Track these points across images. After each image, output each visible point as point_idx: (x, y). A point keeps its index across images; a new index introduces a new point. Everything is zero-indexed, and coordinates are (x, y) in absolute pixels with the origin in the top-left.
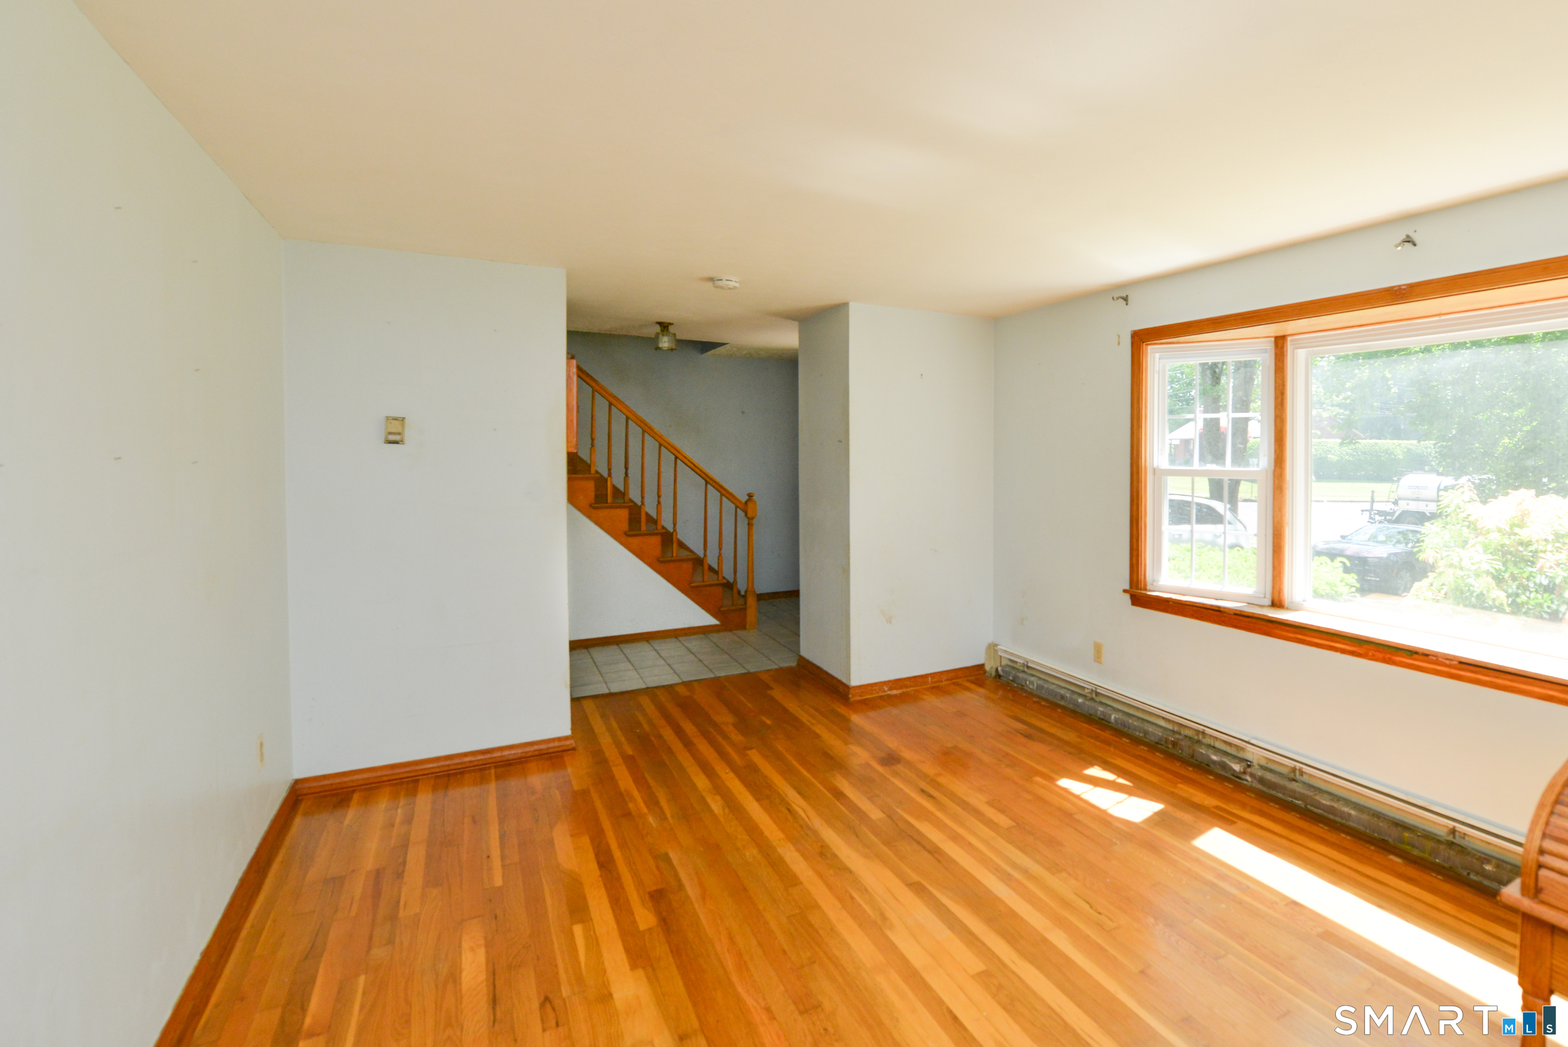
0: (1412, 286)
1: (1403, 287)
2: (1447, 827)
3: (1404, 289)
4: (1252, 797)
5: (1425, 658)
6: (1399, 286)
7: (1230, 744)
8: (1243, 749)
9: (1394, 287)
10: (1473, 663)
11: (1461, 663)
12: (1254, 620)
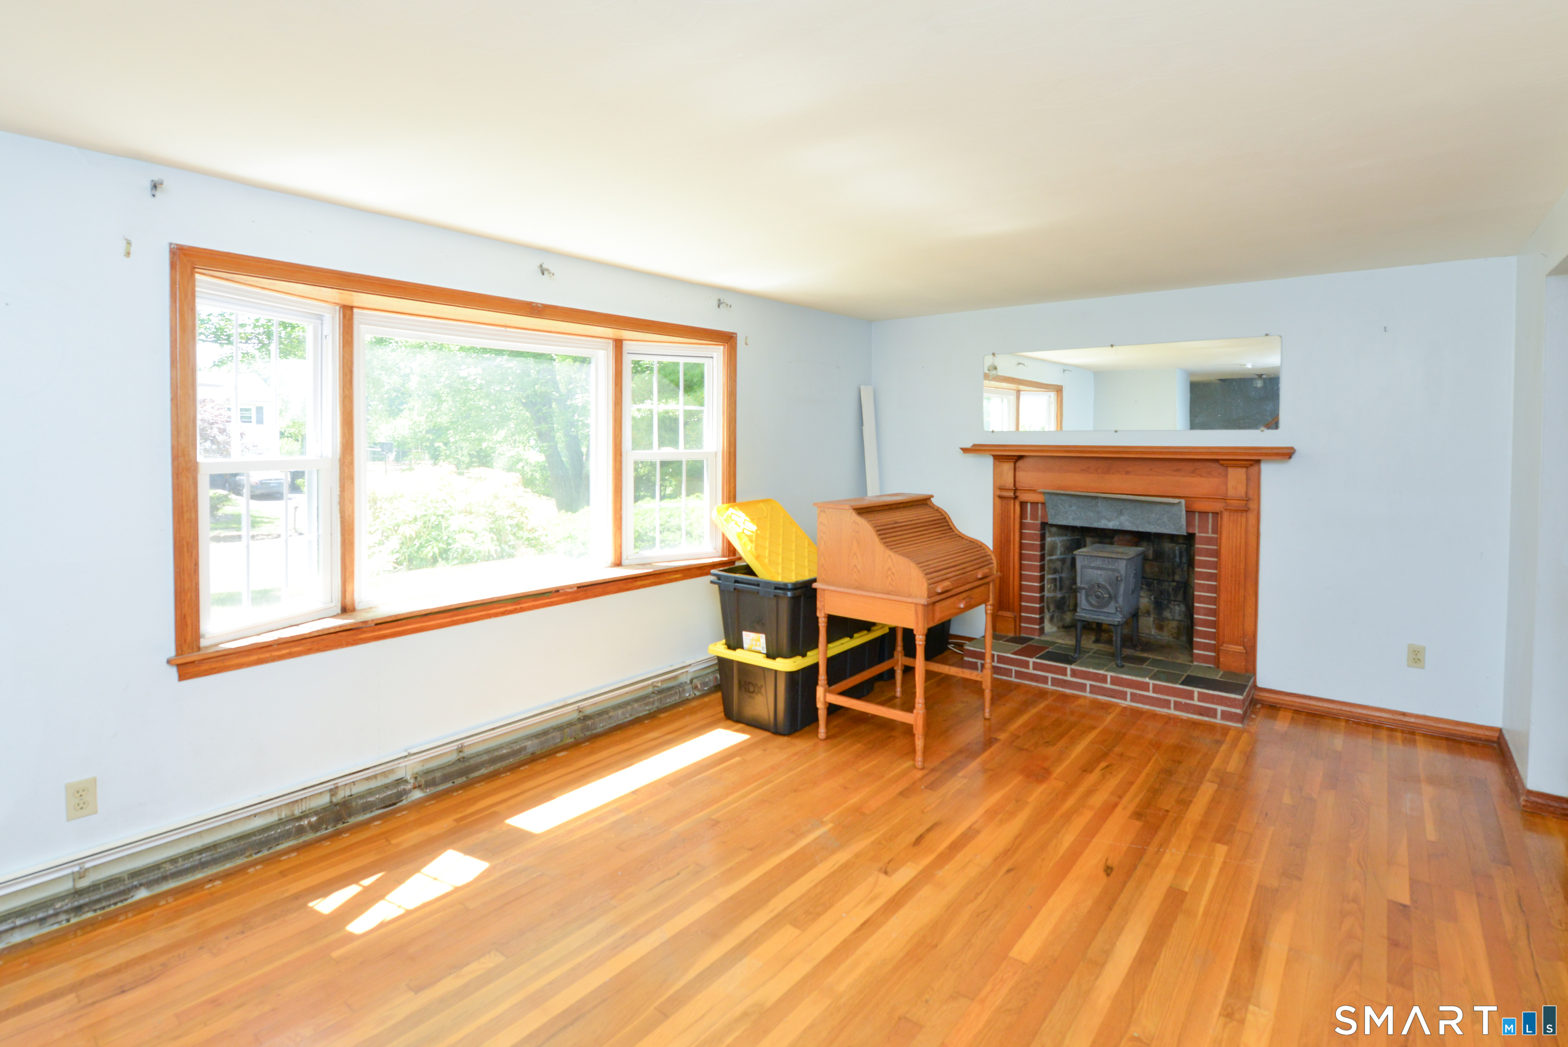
0: (546, 307)
1: (539, 305)
2: (574, 710)
3: (539, 307)
4: (434, 804)
5: (557, 594)
6: (537, 303)
7: (375, 777)
8: (392, 771)
9: (533, 303)
10: (588, 584)
11: (578, 587)
12: (403, 621)
